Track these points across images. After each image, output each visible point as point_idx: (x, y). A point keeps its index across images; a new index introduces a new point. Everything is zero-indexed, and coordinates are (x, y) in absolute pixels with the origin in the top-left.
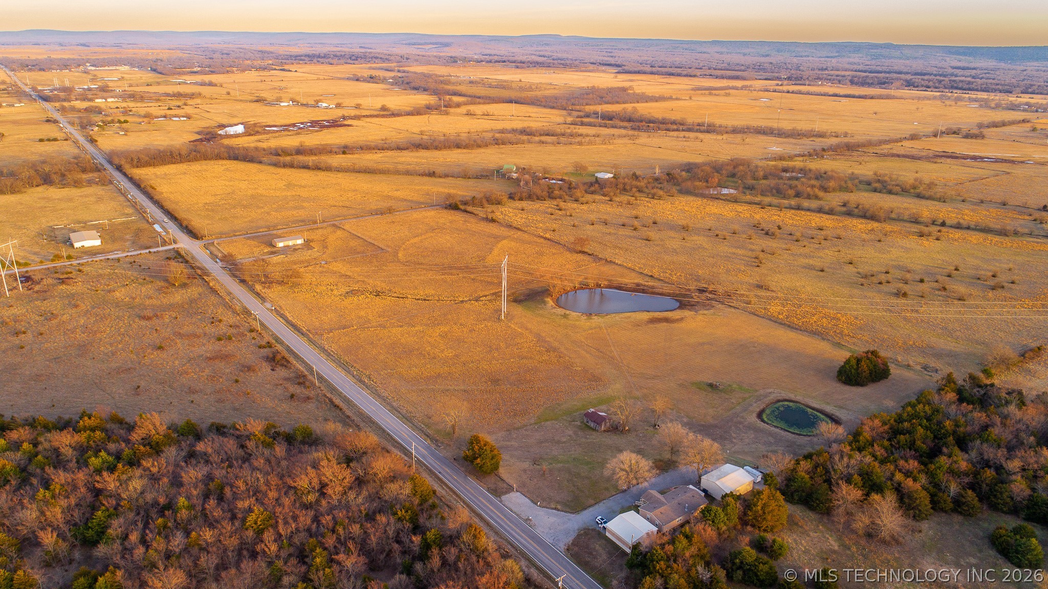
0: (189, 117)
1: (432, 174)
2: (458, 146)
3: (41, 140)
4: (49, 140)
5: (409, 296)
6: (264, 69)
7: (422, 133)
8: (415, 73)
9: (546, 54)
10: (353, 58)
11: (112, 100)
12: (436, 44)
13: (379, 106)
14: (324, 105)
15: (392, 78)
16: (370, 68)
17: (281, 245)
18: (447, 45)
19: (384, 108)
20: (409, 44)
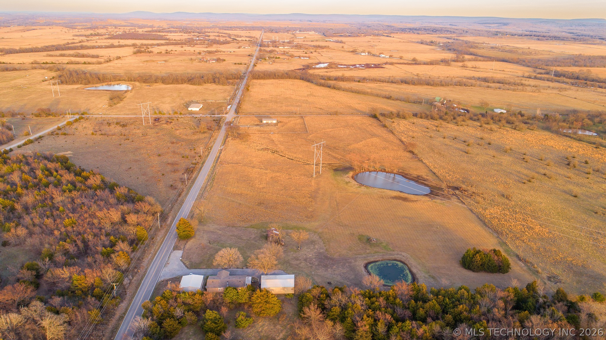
0: (309, 57)
1: (389, 98)
2: (428, 84)
3: (235, 64)
4: (238, 64)
5: (287, 156)
6: (378, 35)
7: (417, 75)
8: (463, 41)
9: (575, 31)
10: (434, 31)
11: (287, 47)
12: (500, 23)
13: (412, 58)
14: (383, 56)
15: (443, 43)
16: (439, 37)
17: (264, 122)
18: (505, 24)
19: (414, 60)
20: (482, 24)
